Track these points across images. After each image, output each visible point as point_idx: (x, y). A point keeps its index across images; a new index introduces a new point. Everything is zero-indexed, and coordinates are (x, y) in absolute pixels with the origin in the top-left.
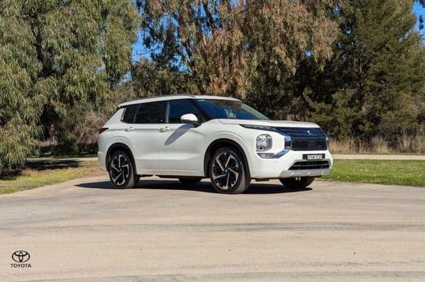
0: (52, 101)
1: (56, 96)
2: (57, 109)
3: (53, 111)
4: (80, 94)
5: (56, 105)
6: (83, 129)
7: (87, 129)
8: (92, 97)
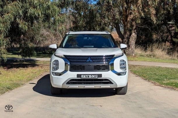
0: (17, 19)
1: (20, 16)
2: (20, 26)
3: (18, 27)
4: (39, 15)
5: (20, 23)
6: (38, 38)
7: (41, 39)
8: (47, 17)
